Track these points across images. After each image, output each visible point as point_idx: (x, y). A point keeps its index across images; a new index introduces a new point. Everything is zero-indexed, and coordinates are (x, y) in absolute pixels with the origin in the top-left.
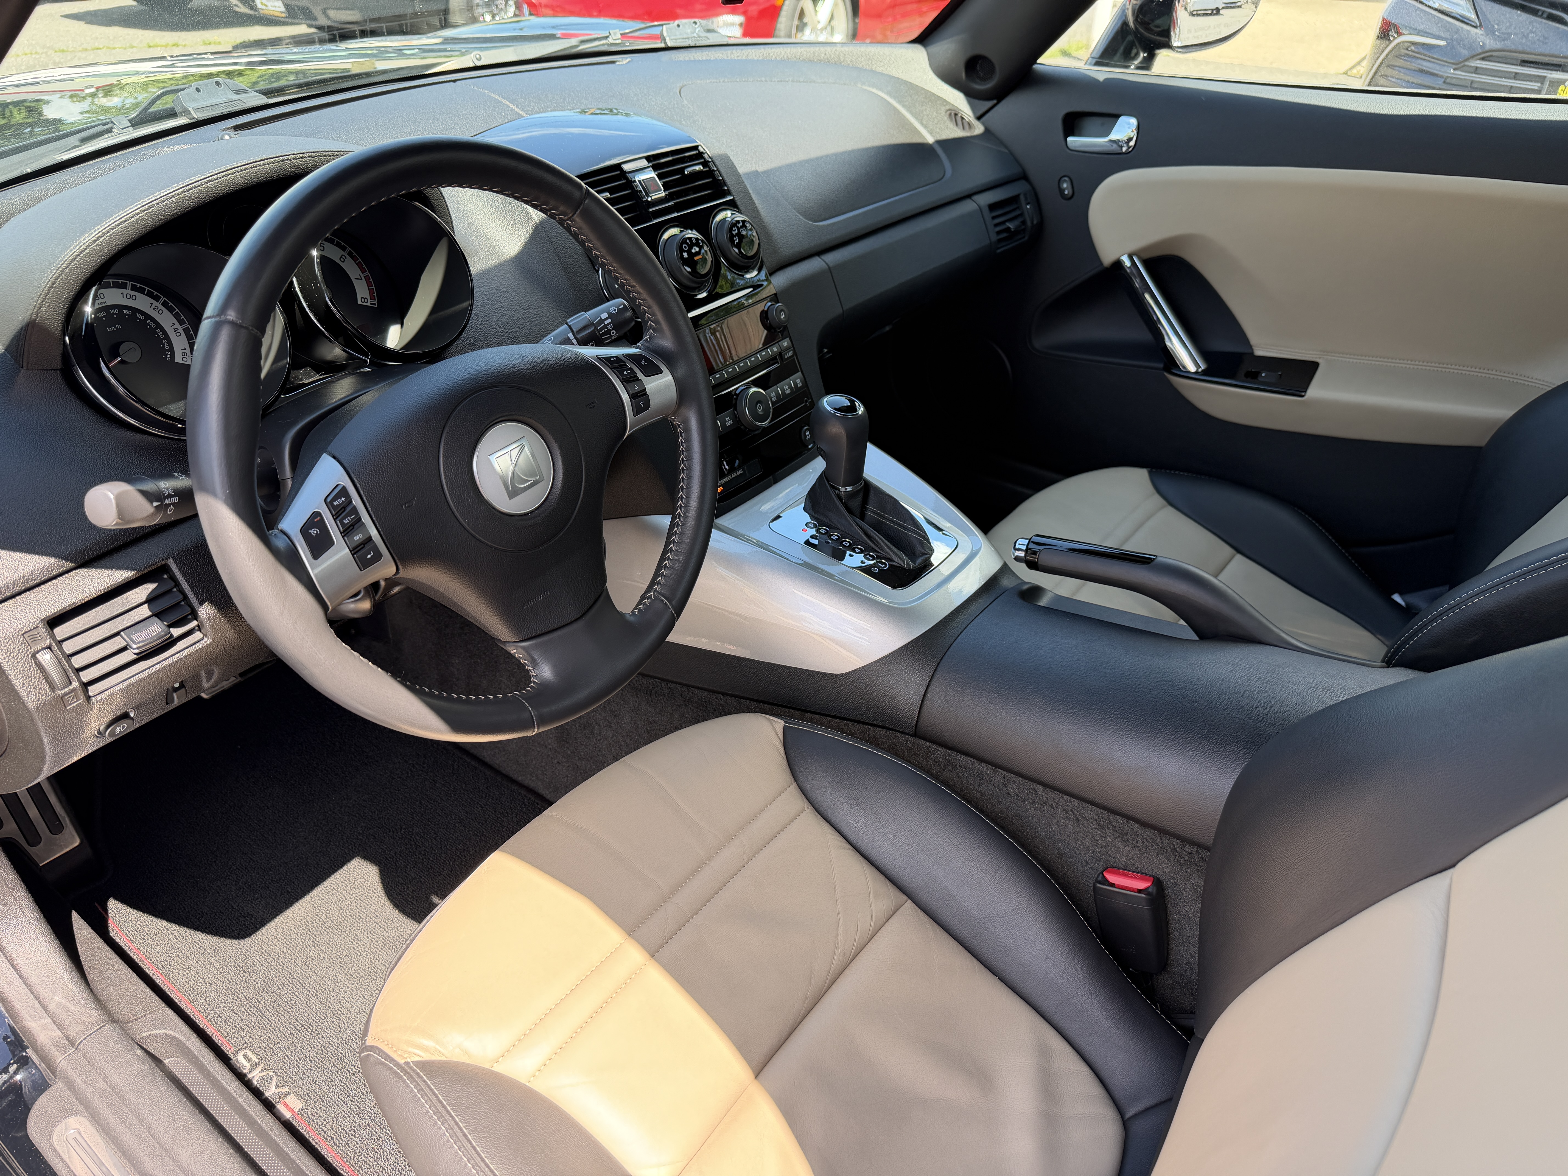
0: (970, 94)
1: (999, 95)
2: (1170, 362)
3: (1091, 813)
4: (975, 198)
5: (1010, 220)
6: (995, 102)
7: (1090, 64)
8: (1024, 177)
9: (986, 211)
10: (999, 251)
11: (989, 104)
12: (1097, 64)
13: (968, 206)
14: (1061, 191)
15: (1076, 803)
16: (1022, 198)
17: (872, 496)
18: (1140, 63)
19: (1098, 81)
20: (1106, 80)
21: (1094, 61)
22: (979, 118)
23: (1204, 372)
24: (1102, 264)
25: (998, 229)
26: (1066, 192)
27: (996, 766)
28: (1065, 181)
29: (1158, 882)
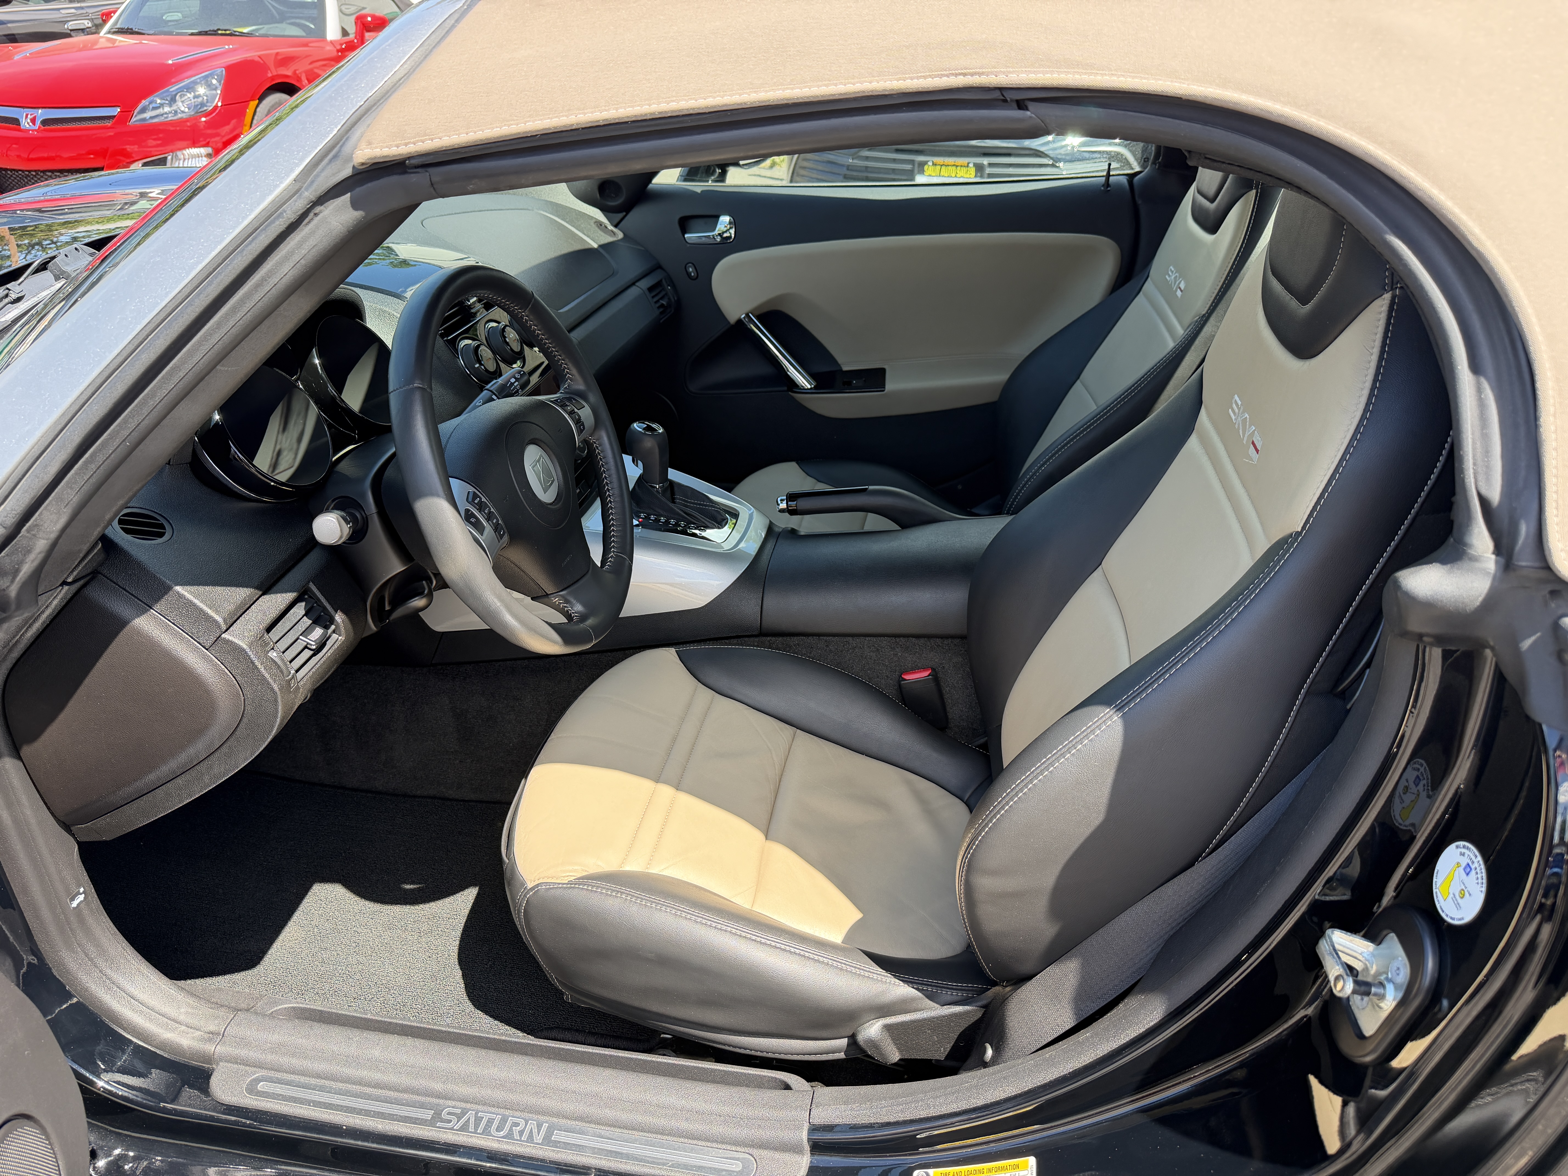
0: (604, 209)
1: (626, 208)
2: (792, 384)
3: (885, 642)
4: (637, 284)
5: (662, 298)
6: (624, 213)
7: (680, 181)
8: (658, 267)
9: (647, 292)
10: (661, 321)
11: (621, 215)
12: (685, 180)
13: (633, 292)
14: (689, 274)
15: (874, 639)
16: (664, 281)
17: (676, 489)
18: (717, 177)
19: (697, 193)
20: (702, 191)
21: (683, 178)
22: (616, 226)
23: (815, 388)
24: (729, 323)
25: (657, 305)
26: (693, 274)
27: (819, 635)
28: (690, 266)
29: (933, 669)
